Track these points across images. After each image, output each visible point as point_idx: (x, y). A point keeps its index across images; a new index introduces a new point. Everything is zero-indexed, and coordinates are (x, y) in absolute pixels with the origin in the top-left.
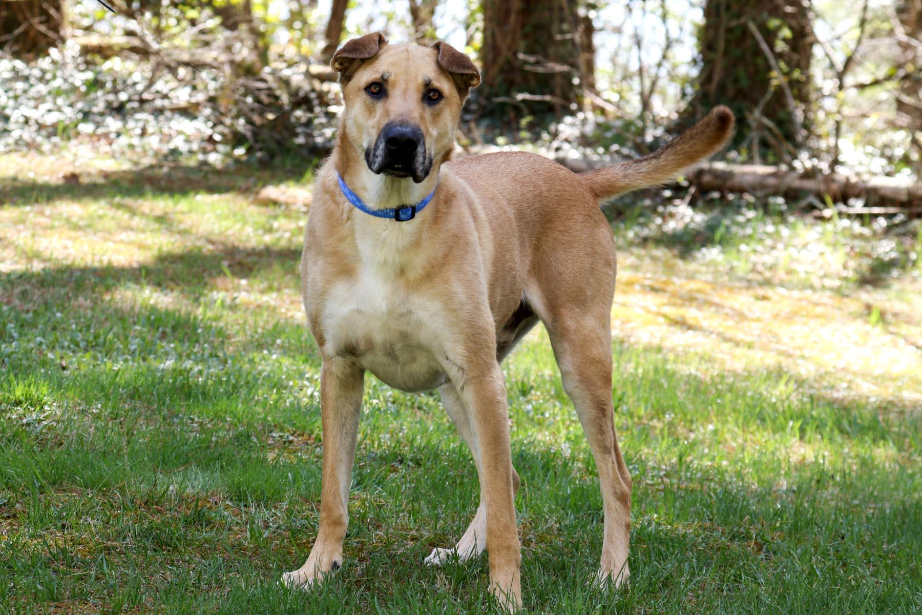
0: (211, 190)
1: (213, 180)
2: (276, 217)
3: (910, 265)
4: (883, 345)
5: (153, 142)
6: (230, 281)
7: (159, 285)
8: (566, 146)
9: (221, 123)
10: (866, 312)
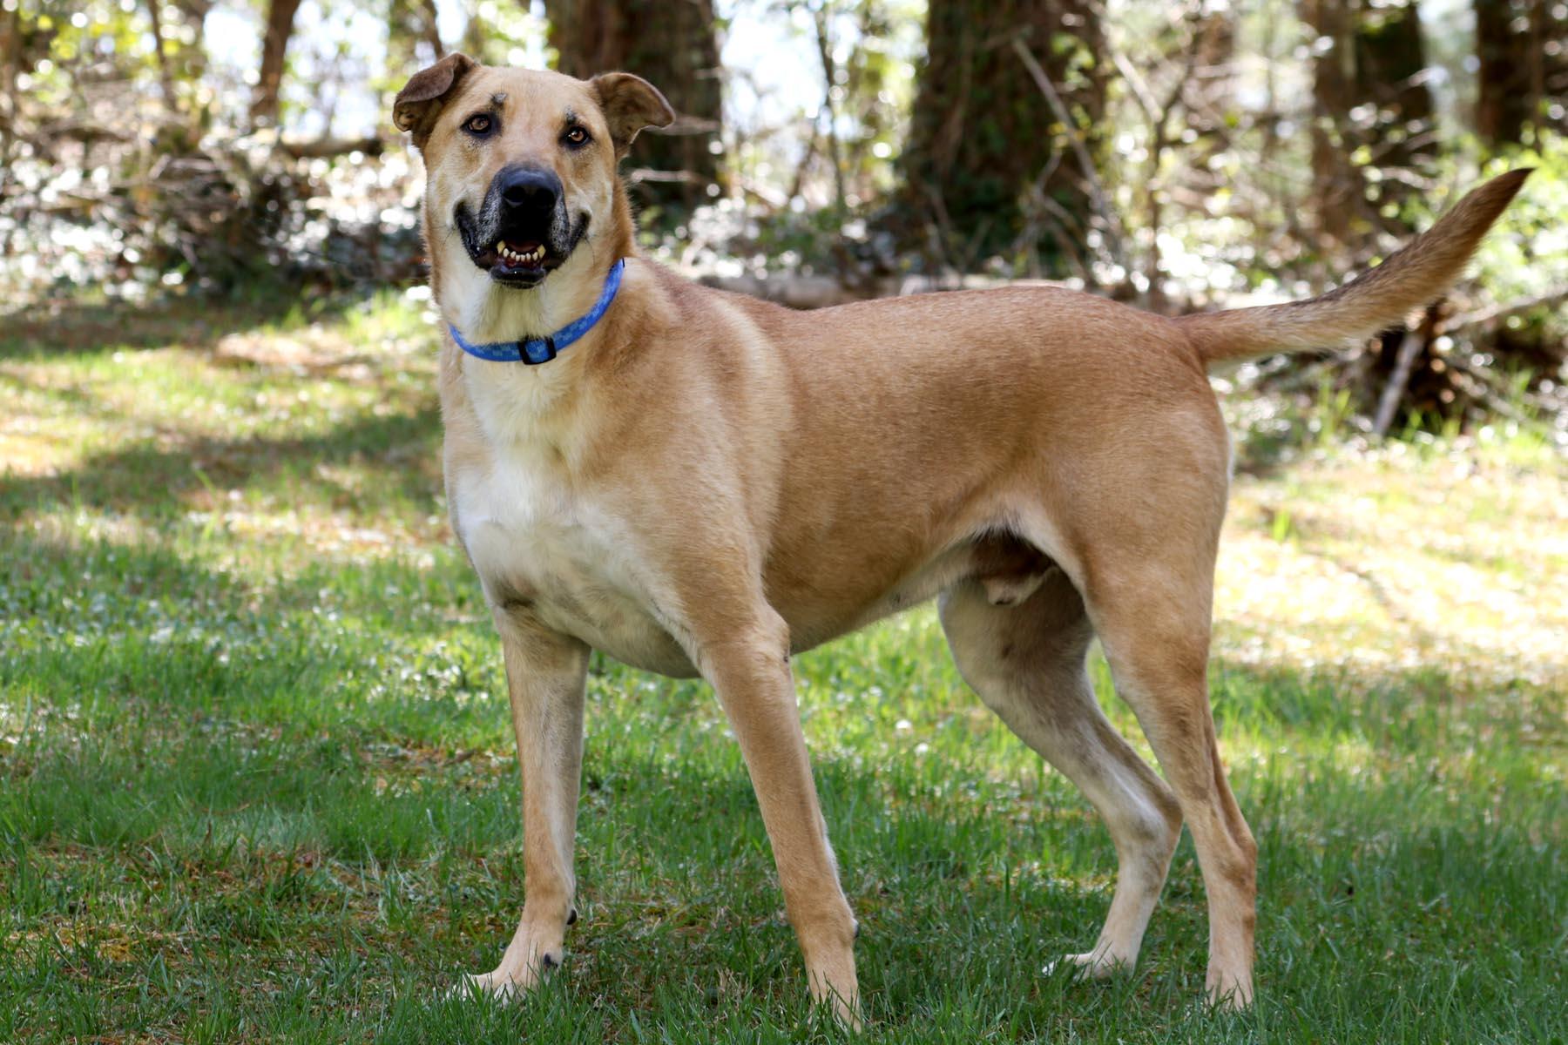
0: (140, 343)
1: (138, 328)
2: (258, 386)
3: (1308, 441)
4: (1304, 573)
5: (28, 266)
6: (213, 495)
7: (97, 503)
8: (708, 257)
9: (139, 231)
10: (1263, 519)
